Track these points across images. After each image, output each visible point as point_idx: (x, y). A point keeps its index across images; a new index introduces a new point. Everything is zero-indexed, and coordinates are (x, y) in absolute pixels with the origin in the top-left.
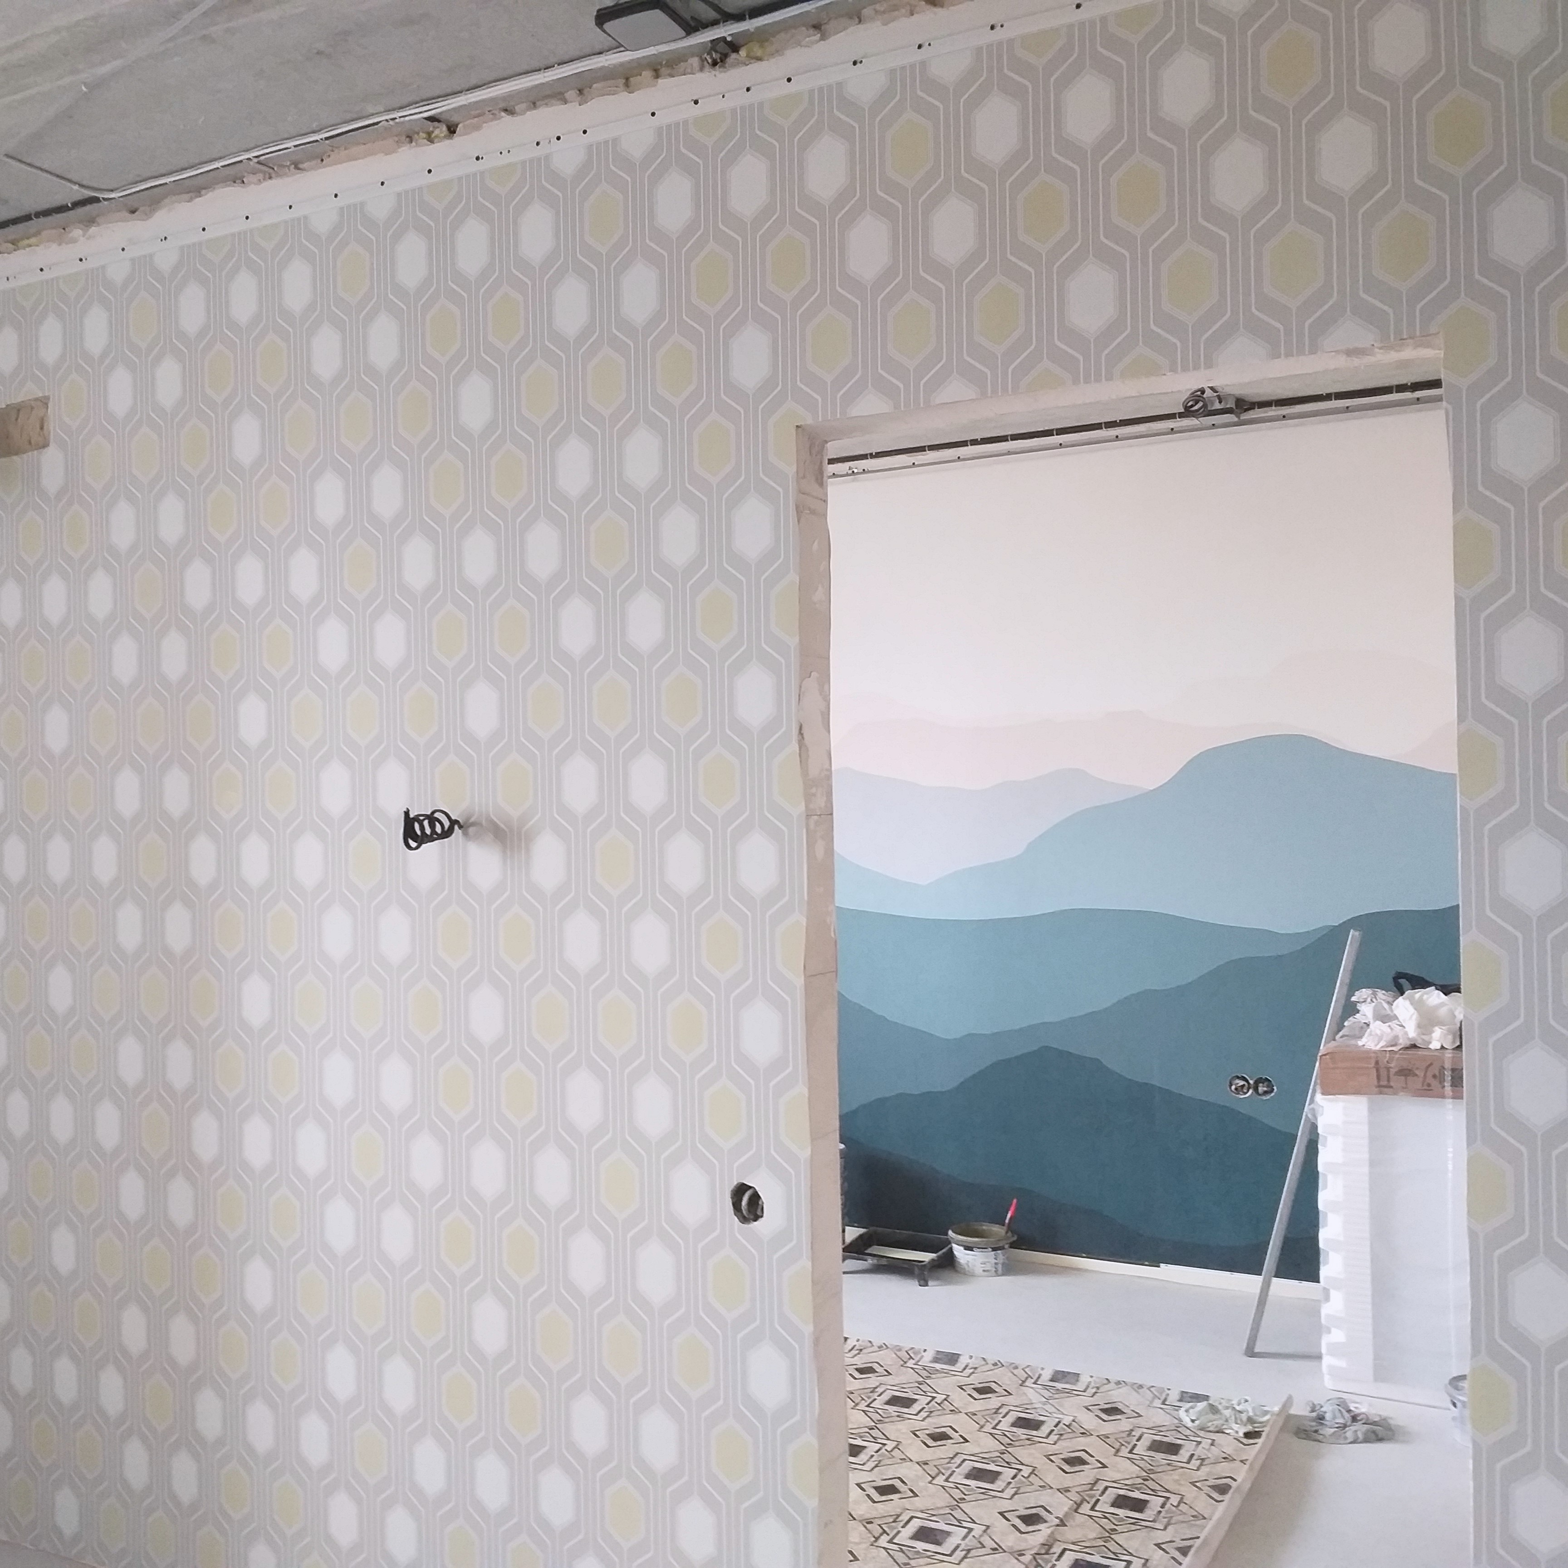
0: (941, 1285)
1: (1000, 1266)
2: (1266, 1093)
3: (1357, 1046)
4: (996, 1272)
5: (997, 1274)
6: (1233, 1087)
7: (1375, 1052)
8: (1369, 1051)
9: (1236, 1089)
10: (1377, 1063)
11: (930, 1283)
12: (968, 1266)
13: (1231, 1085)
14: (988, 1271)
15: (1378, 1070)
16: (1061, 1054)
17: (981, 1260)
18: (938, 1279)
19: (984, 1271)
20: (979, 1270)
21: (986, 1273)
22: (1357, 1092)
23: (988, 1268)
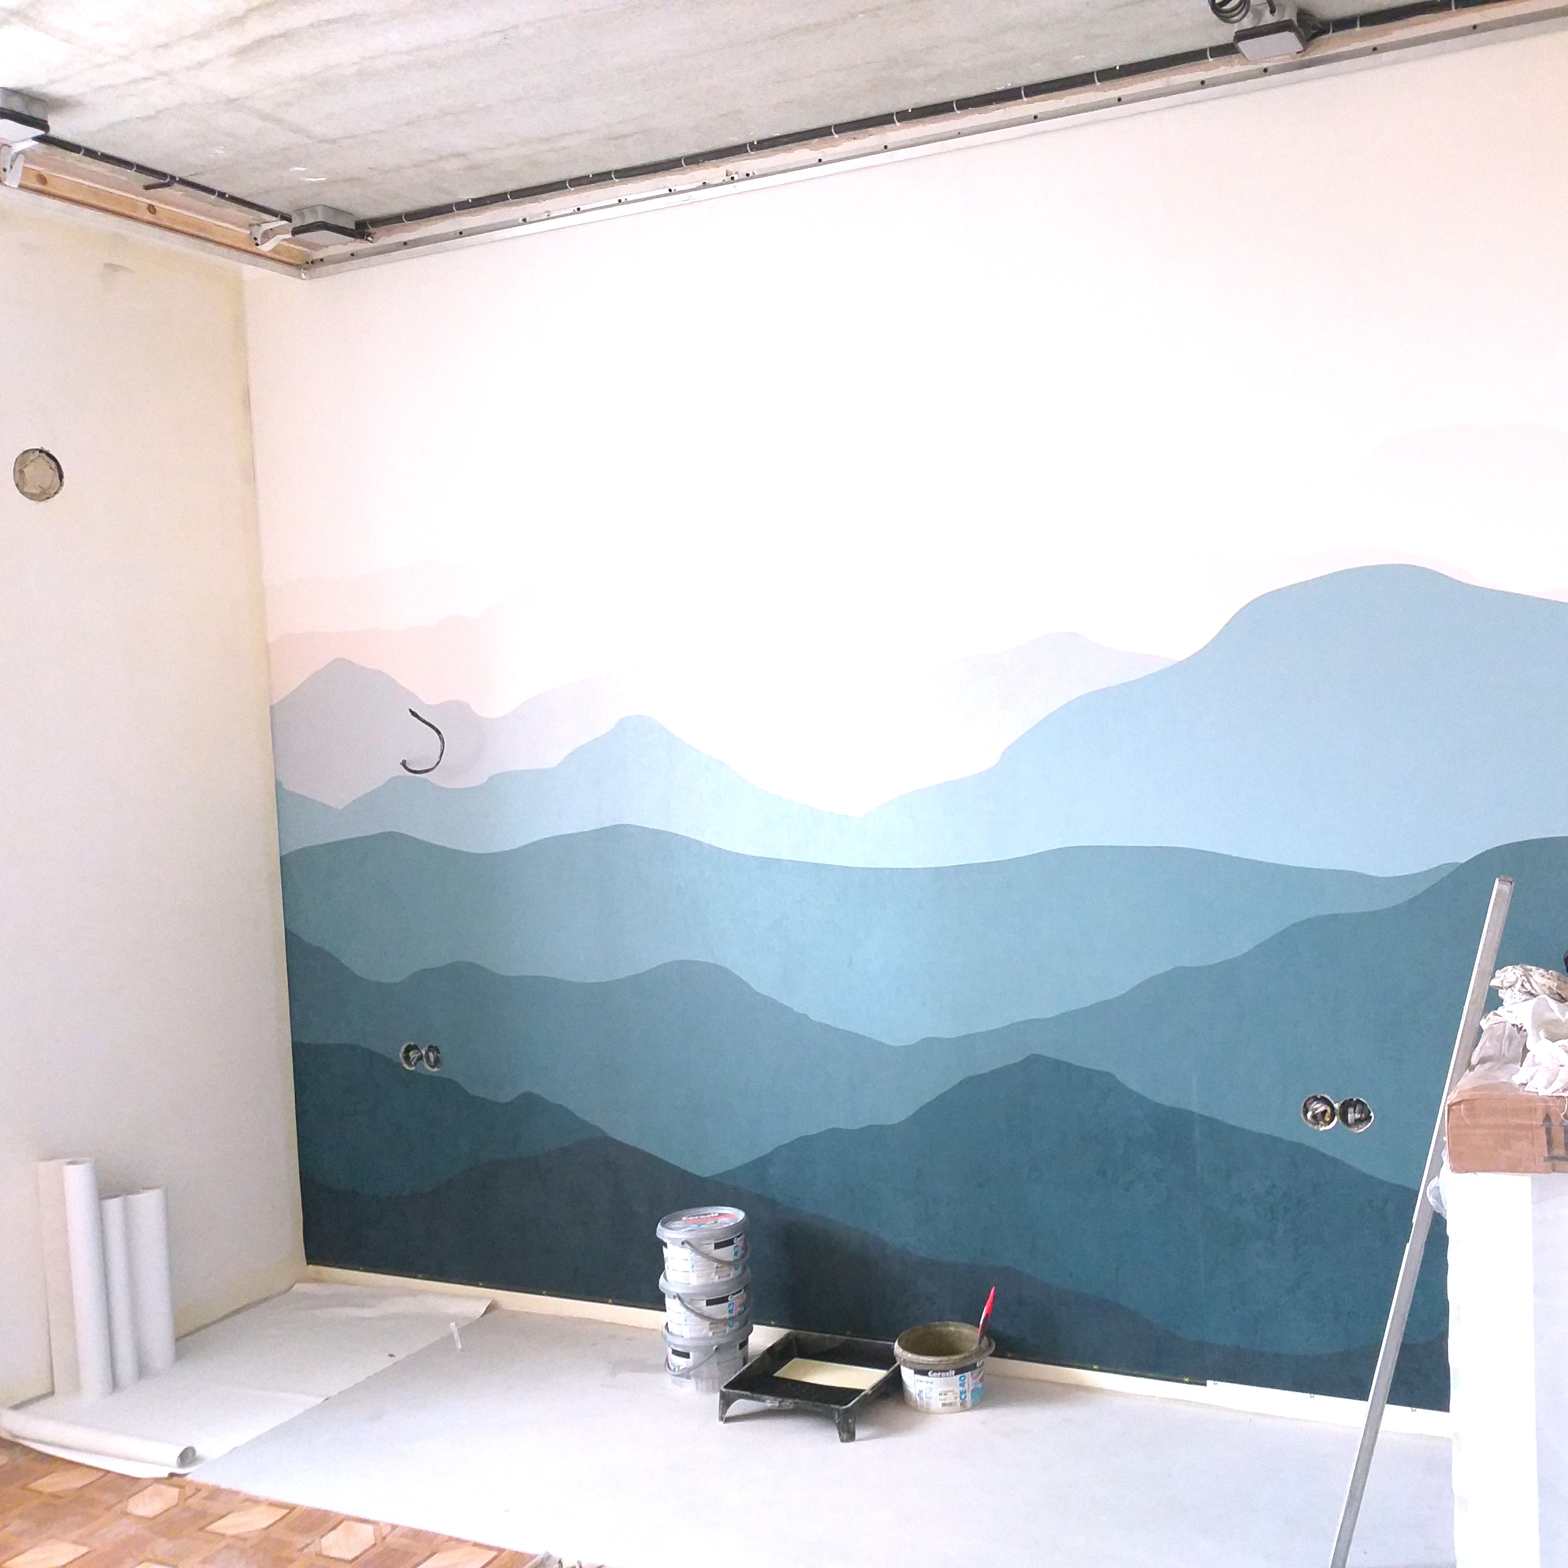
0: (877, 1437)
1: (969, 1395)
2: (1358, 1122)
3: (1510, 1085)
4: (962, 1404)
5: (964, 1407)
6: (1309, 1114)
7: (1544, 1099)
8: (1533, 1098)
9: (1314, 1117)
10: (1547, 1118)
11: (859, 1434)
12: (921, 1399)
13: (1306, 1113)
14: (951, 1404)
15: (1548, 1131)
16: (1058, 1065)
17: (940, 1390)
18: (871, 1424)
19: (944, 1405)
20: (936, 1403)
21: (948, 1408)
22: (1513, 1168)
23: (950, 1398)
